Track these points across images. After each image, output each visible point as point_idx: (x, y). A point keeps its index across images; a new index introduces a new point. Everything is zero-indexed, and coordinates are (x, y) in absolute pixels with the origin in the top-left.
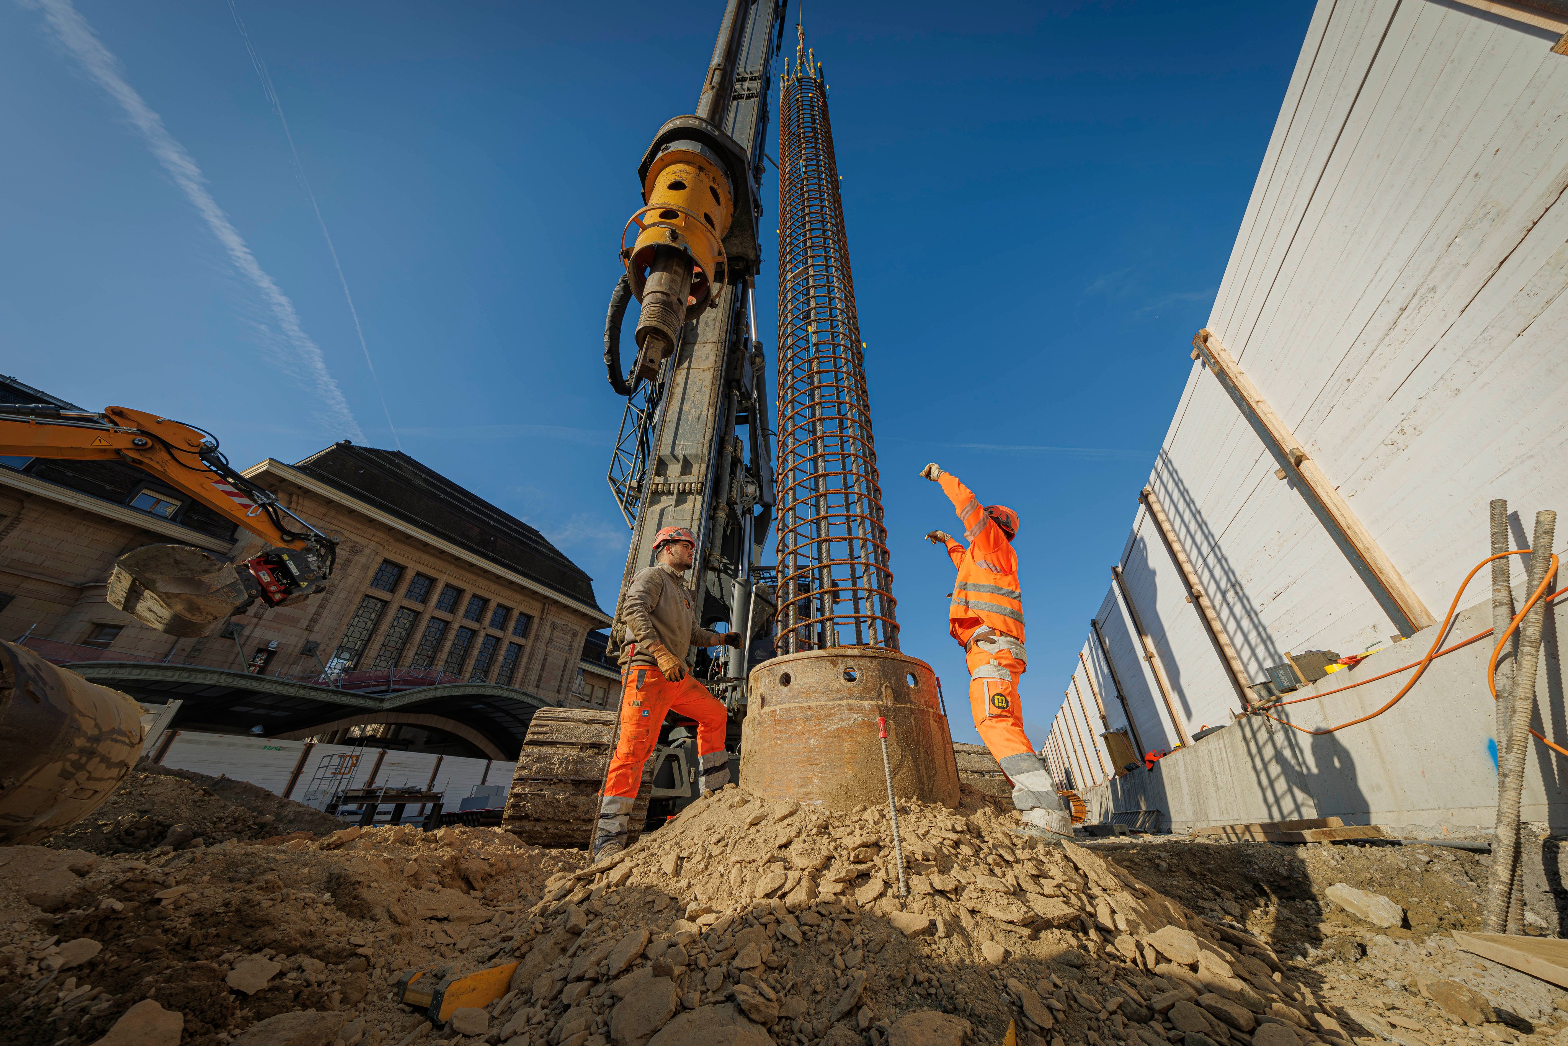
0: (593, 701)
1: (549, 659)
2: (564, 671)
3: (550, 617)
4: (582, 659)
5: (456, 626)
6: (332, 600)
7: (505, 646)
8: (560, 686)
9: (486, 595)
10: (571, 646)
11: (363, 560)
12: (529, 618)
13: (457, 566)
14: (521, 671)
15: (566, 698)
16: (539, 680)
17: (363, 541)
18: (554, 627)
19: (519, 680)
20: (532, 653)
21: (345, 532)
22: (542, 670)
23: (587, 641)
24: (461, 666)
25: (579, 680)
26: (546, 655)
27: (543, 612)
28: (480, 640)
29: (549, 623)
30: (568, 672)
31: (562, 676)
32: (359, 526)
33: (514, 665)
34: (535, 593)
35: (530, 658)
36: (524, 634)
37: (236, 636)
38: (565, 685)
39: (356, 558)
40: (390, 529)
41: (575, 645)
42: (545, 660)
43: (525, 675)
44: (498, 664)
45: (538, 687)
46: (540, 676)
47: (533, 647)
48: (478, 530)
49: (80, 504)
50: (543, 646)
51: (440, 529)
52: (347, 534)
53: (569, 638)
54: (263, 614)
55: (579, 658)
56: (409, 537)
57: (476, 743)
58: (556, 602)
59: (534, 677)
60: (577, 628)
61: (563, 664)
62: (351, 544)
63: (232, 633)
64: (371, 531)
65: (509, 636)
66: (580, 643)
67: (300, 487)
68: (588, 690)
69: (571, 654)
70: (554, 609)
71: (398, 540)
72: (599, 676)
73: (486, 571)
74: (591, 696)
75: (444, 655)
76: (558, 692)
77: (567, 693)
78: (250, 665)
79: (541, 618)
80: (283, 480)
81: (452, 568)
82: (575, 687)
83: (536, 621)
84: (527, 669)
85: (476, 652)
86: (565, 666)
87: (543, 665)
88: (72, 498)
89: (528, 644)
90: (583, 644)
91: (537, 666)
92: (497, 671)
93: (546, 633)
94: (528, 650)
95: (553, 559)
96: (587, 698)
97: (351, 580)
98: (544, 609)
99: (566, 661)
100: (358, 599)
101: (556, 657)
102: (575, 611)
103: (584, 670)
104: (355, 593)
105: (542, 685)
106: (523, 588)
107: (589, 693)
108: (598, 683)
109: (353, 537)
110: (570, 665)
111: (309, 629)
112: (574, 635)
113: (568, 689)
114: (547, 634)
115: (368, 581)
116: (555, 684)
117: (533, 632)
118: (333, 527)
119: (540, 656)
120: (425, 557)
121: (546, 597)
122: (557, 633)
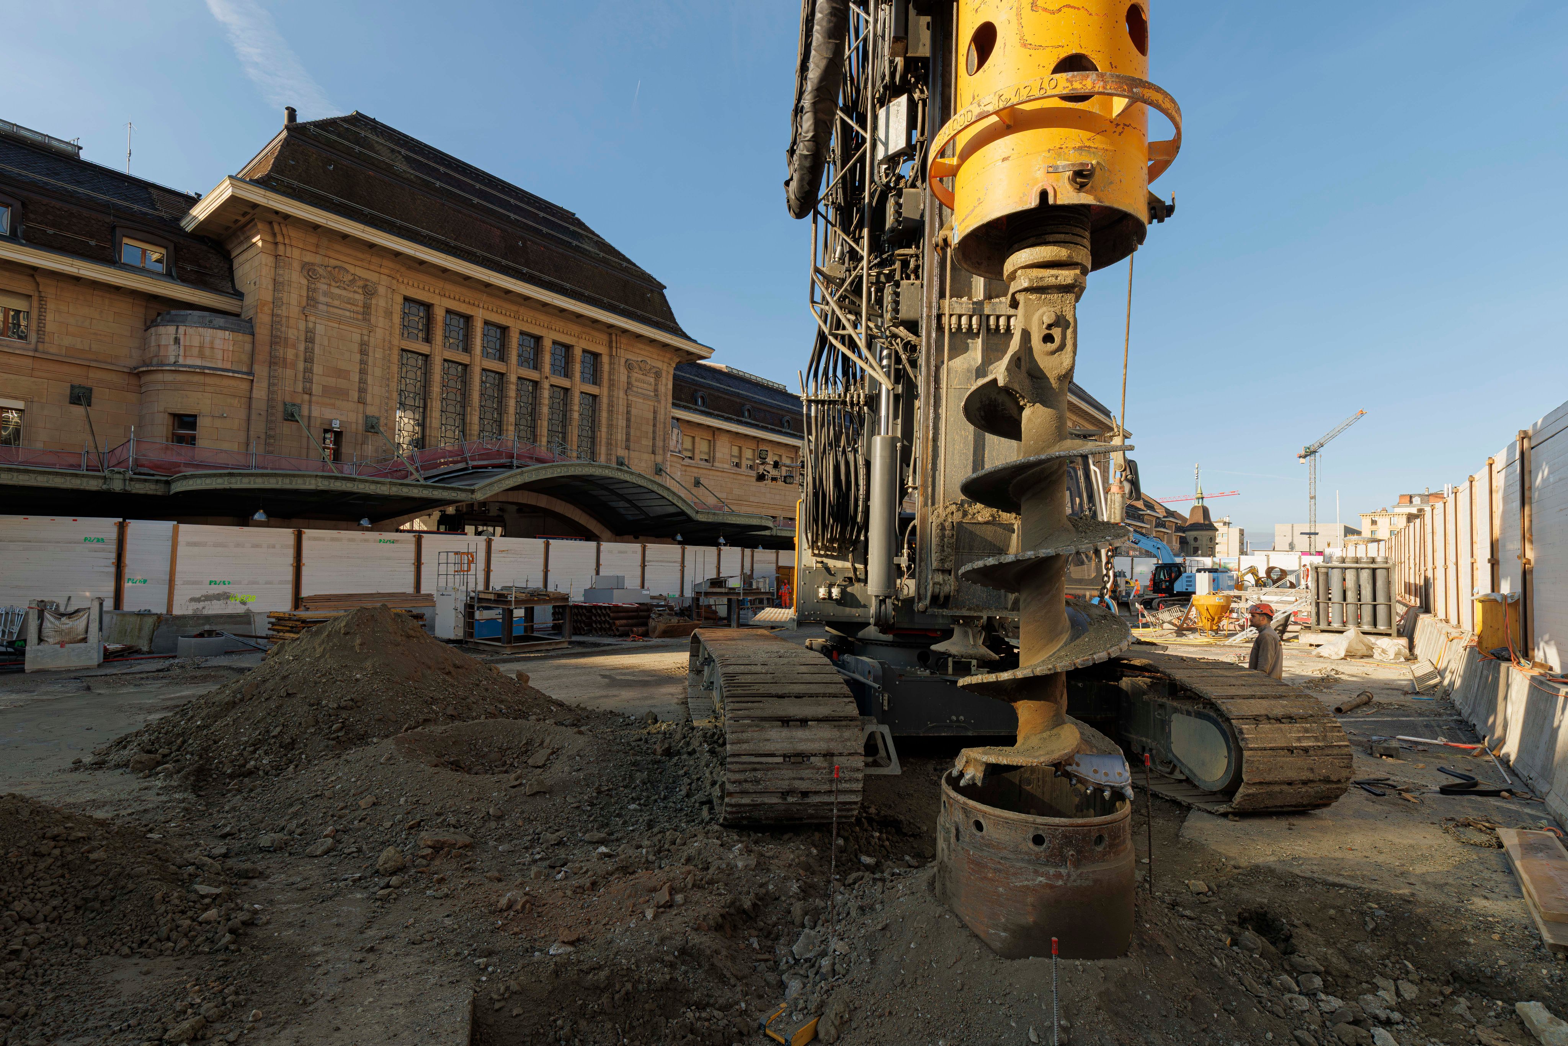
0: (697, 457)
1: (634, 411)
2: (654, 425)
3: (622, 352)
4: (674, 404)
5: (513, 378)
6: (370, 363)
7: (576, 399)
8: (654, 445)
9: (537, 331)
10: (656, 390)
11: (382, 303)
12: (596, 356)
13: (490, 295)
14: (604, 429)
15: (665, 460)
16: (628, 440)
17: (373, 277)
18: (629, 367)
19: (604, 441)
20: (611, 405)
21: (348, 267)
22: (628, 426)
23: (675, 378)
24: (533, 428)
25: (675, 435)
26: (628, 406)
27: (611, 347)
28: (546, 394)
29: (623, 361)
30: (660, 426)
31: (654, 432)
32: (360, 255)
33: (593, 421)
34: (595, 321)
35: (610, 412)
36: (595, 380)
37: (297, 418)
38: (659, 443)
39: (374, 302)
40: (397, 255)
41: (662, 389)
42: (628, 412)
43: (610, 433)
44: (575, 423)
45: (628, 448)
46: (628, 434)
47: (610, 396)
48: (498, 233)
49: (82, 272)
50: (622, 394)
51: (453, 243)
52: (351, 269)
53: (652, 380)
54: (311, 389)
55: (670, 405)
56: (422, 262)
57: (577, 519)
58: (625, 331)
59: (620, 436)
60: (659, 364)
61: (651, 416)
62: (361, 283)
63: (292, 415)
64: (375, 260)
65: (579, 386)
66: (667, 385)
67: (277, 212)
68: (688, 444)
69: (659, 402)
70: (624, 340)
71: (409, 268)
72: (699, 425)
73: (527, 298)
74: (693, 451)
75: (511, 417)
76: (654, 453)
77: (664, 453)
78: (324, 448)
79: (611, 356)
80: (255, 206)
81: (484, 297)
82: (672, 444)
83: (605, 359)
84: (610, 426)
85: (545, 410)
86: (655, 418)
87: (628, 420)
88: (72, 265)
89: (603, 392)
90: (670, 386)
91: (622, 423)
92: (576, 432)
93: (622, 376)
94: (605, 400)
95: (605, 261)
96: (689, 454)
97: (379, 333)
98: (611, 342)
99: (655, 412)
100: (395, 357)
101: (642, 408)
102: (652, 341)
103: (678, 419)
104: (390, 349)
105: (632, 445)
106: (579, 316)
107: (690, 447)
108: (698, 434)
109: (359, 272)
110: (661, 417)
111: (361, 401)
112: (658, 375)
113: (665, 449)
114: (623, 378)
115: (397, 331)
116: (647, 442)
117: (606, 376)
118: (333, 262)
119: (622, 409)
120: (449, 287)
121: (611, 326)
122: (636, 375)
